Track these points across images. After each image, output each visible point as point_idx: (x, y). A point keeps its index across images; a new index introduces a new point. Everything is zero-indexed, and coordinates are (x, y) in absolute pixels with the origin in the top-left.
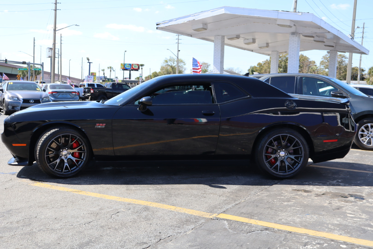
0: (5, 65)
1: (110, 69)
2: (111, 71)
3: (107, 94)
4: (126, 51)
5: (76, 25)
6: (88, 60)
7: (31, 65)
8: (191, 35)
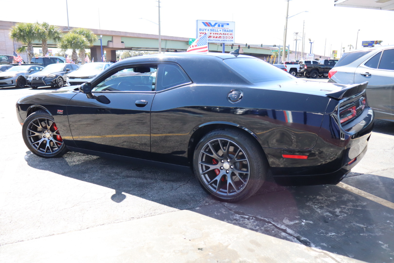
0: (262, 48)
1: (350, 47)
2: (350, 48)
3: (319, 69)
4: (359, 30)
5: (306, 11)
6: (310, 40)
7: (281, 47)
8: (381, 8)
